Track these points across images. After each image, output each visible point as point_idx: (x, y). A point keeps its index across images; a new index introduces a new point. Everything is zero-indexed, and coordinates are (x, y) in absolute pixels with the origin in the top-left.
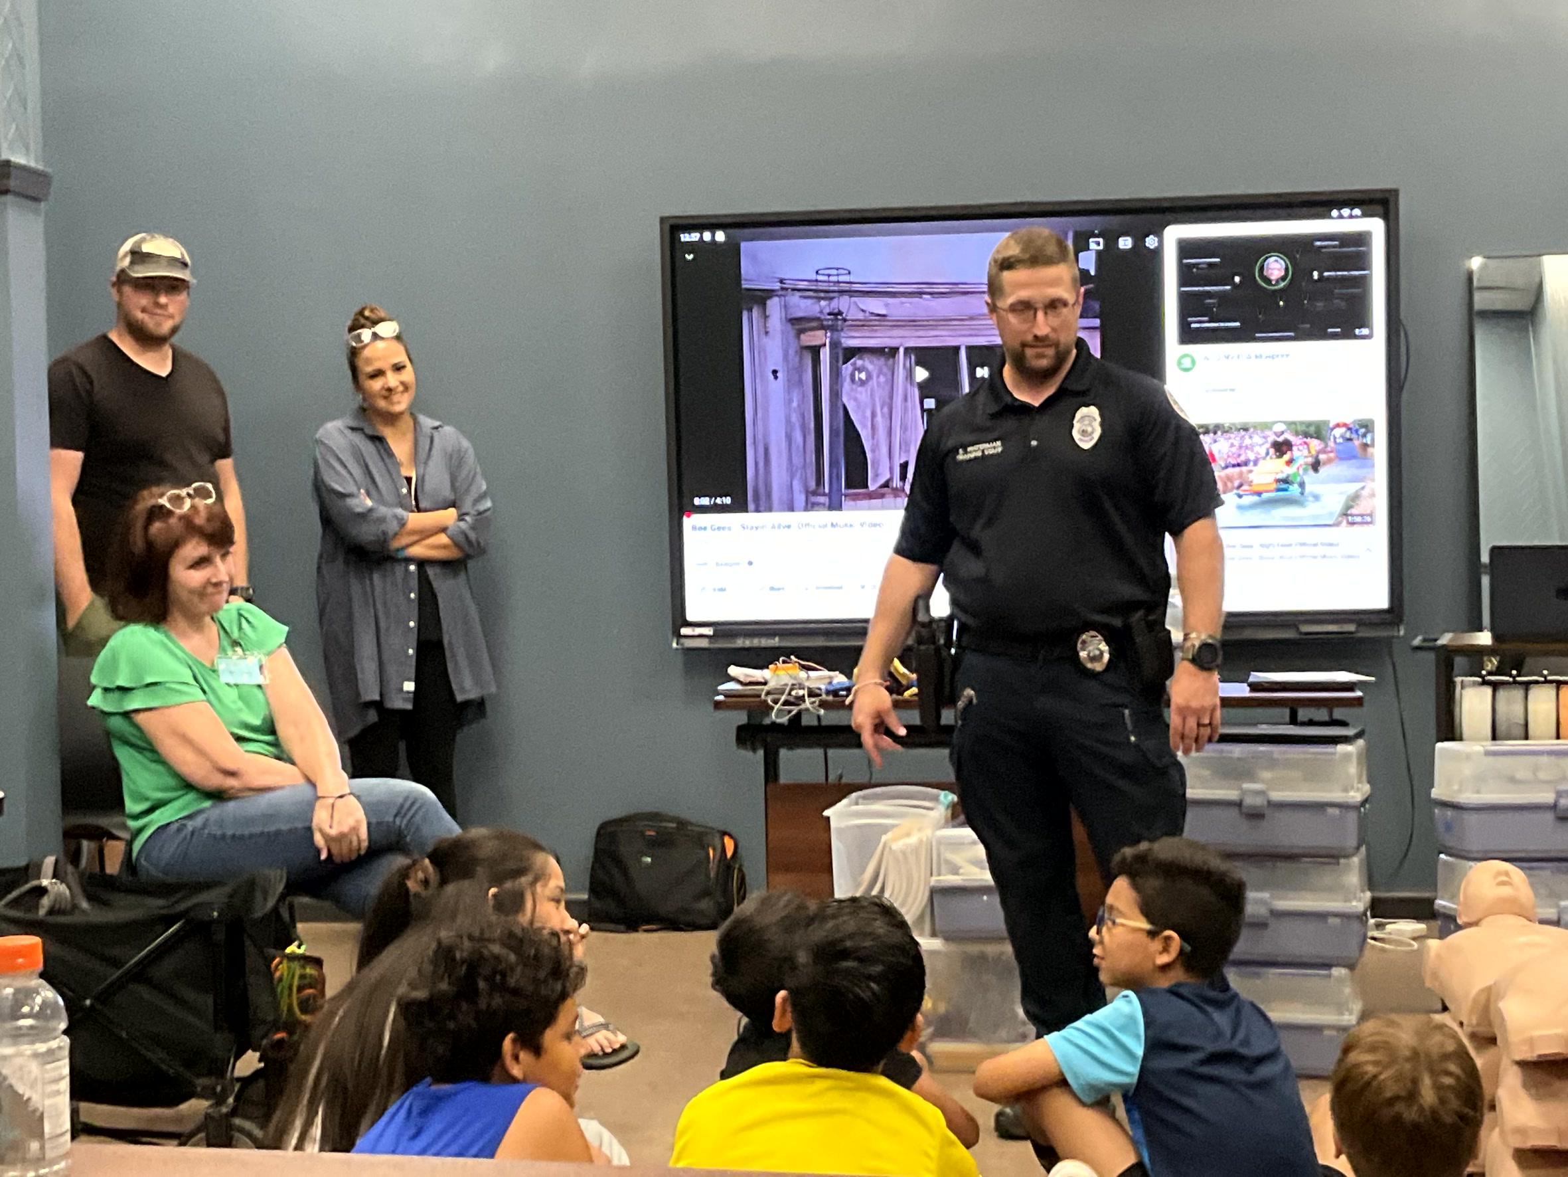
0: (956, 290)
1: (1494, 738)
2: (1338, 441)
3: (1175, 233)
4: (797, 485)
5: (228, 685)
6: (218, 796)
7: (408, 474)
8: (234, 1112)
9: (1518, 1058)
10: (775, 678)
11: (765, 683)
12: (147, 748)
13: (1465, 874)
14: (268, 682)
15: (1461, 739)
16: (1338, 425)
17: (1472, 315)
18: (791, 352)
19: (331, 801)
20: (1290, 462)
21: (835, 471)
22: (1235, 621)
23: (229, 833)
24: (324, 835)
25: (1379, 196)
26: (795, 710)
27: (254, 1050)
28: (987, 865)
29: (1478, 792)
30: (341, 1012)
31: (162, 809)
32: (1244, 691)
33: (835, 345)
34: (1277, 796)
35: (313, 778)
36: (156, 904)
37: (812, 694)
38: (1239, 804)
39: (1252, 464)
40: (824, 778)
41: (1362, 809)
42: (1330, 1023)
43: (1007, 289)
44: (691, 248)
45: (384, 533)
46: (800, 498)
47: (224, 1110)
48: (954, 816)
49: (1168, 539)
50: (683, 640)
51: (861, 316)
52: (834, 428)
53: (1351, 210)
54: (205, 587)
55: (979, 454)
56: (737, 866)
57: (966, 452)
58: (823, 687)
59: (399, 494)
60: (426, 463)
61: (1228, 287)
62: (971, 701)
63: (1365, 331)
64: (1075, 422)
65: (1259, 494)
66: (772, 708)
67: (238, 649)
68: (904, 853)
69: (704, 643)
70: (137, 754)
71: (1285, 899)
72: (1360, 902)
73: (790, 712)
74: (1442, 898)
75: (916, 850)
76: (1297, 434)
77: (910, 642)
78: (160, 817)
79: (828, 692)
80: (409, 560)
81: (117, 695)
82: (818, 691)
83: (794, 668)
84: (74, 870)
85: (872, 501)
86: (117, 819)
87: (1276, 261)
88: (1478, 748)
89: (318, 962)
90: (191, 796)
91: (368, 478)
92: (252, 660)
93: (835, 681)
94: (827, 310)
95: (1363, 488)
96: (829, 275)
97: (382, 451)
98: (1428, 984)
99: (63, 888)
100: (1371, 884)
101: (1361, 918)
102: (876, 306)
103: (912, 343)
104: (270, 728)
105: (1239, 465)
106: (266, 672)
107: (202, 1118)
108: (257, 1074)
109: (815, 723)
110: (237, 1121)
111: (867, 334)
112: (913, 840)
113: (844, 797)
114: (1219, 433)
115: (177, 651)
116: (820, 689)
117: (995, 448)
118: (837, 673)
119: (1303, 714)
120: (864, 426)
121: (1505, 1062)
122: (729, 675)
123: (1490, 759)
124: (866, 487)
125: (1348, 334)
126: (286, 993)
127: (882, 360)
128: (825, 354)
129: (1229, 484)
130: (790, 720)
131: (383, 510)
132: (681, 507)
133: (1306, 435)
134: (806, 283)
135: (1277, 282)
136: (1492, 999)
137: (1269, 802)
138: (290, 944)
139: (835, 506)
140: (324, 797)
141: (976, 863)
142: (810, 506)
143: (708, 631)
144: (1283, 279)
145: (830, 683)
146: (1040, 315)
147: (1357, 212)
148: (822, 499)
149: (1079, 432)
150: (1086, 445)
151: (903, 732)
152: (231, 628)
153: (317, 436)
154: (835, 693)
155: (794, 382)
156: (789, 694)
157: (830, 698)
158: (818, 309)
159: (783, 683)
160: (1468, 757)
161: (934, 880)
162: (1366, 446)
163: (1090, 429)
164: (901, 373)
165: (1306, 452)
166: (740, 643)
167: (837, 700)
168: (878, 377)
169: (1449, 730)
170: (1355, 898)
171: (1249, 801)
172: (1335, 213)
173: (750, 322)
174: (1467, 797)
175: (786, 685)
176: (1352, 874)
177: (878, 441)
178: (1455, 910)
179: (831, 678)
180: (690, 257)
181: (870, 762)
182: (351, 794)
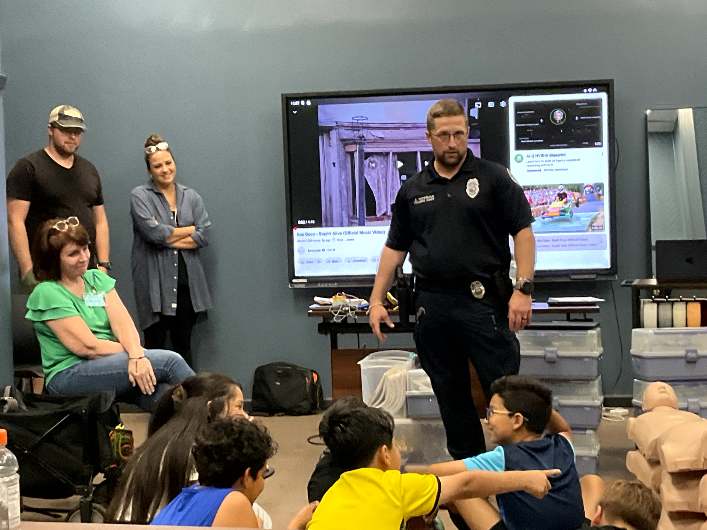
0: (416, 127)
1: (658, 326)
2: (587, 193)
3: (513, 100)
4: (344, 214)
5: (89, 307)
6: (85, 358)
7: (173, 210)
8: (93, 501)
9: (671, 470)
10: (335, 302)
11: (331, 305)
12: (53, 337)
13: (645, 388)
14: (108, 305)
15: (643, 327)
16: (587, 186)
17: (647, 135)
18: (341, 154)
19: (135, 360)
20: (566, 203)
21: (361, 208)
22: (540, 274)
23: (90, 374)
24: (133, 376)
25: (606, 82)
26: (344, 316)
27: (102, 473)
28: (431, 385)
29: (651, 350)
30: (141, 456)
31: (59, 364)
32: (546, 306)
33: (361, 151)
34: (561, 353)
35: (128, 350)
36: (56, 407)
37: (352, 309)
38: (544, 357)
39: (549, 203)
40: (358, 347)
41: (599, 359)
42: (586, 455)
43: (437, 126)
44: (295, 108)
45: (163, 236)
46: (346, 220)
47: (88, 499)
48: (416, 363)
49: (510, 237)
50: (293, 285)
51: (373, 138)
52: (361, 188)
53: (593, 89)
54: (77, 264)
55: (424, 201)
56: (319, 386)
57: (418, 200)
58: (357, 306)
59: (170, 219)
60: (181, 205)
61: (537, 124)
62: (423, 312)
63: (599, 144)
64: (467, 186)
65: (552, 217)
66: (334, 316)
67: (94, 291)
68: (394, 381)
69: (303, 286)
70: (47, 339)
71: (565, 399)
72: (598, 401)
73: (342, 317)
74: (635, 399)
75: (399, 379)
76: (569, 190)
77: (394, 285)
78: (59, 368)
79: (359, 308)
80: (174, 249)
81: (38, 313)
82: (355, 308)
83: (344, 298)
84: (19, 392)
85: (378, 222)
86: (39, 367)
87: (559, 112)
88: (651, 331)
89: (130, 433)
90: (73, 358)
91: (156, 211)
92: (101, 295)
93: (362, 303)
94: (357, 136)
95: (599, 214)
96: (358, 120)
97: (162, 199)
98: (629, 438)
99: (15, 401)
100: (604, 393)
101: (599, 408)
102: (380, 134)
103: (395, 150)
104: (108, 326)
105: (543, 204)
106: (106, 300)
107: (78, 504)
108: (103, 483)
109: (354, 322)
110: (94, 505)
111: (375, 146)
112: (398, 375)
113: (367, 355)
114: (534, 190)
115: (65, 292)
116: (356, 307)
117: (431, 198)
118: (363, 299)
119: (573, 316)
120: (374, 187)
121: (664, 472)
122: (314, 301)
123: (657, 336)
124: (375, 215)
125: (591, 145)
126: (115, 447)
127: (382, 158)
128: (357, 155)
129: (538, 212)
130: (342, 321)
131: (163, 226)
132: (292, 225)
133: (573, 190)
134: (347, 123)
135: (559, 121)
136: (658, 444)
137: (558, 357)
138: (117, 425)
139: (361, 224)
140: (133, 359)
141: (426, 384)
142: (351, 224)
143: (305, 281)
144: (562, 120)
145: (360, 304)
146: (452, 137)
147: (595, 90)
148: (356, 221)
149: (469, 190)
150: (472, 196)
151: (393, 326)
152: (90, 280)
153: (132, 192)
154: (362, 309)
155: (343, 168)
156: (342, 309)
157: (360, 311)
158: (353, 135)
159: (339, 304)
160: (647, 335)
161: (408, 393)
162: (600, 195)
163: (474, 189)
164: (391, 163)
165: (573, 198)
166: (319, 286)
167: (363, 312)
168: (380, 165)
169: (638, 323)
170: (596, 399)
171: (549, 355)
172: (585, 90)
173: (322, 141)
174: (646, 353)
175: (340, 305)
176: (595, 388)
177: (381, 194)
178: (642, 404)
179: (361, 302)
180: (295, 112)
181: (378, 340)
182: (146, 356)
